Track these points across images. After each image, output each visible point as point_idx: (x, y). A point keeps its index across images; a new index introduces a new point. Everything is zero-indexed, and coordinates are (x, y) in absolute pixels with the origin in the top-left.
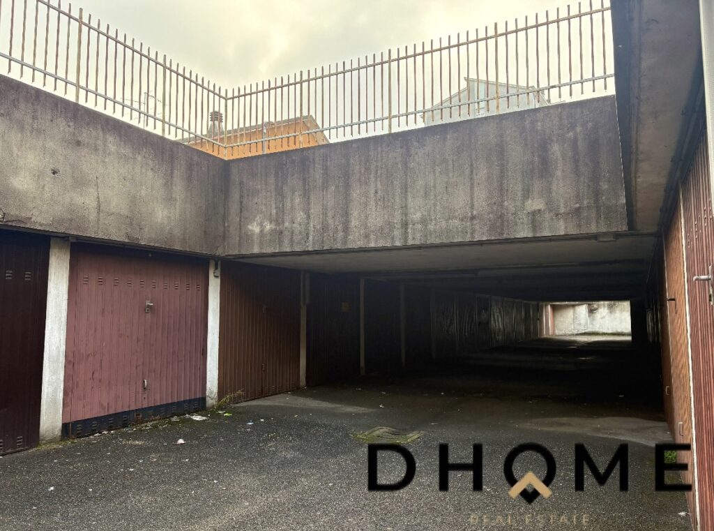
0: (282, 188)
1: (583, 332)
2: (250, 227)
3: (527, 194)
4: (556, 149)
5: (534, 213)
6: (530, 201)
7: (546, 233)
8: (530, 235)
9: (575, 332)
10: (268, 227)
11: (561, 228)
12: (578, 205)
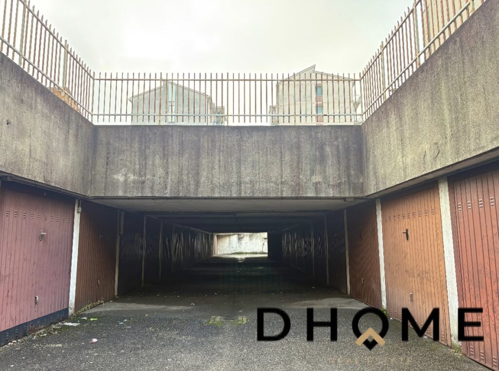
0: (145, 151)
1: (235, 252)
2: (115, 176)
3: (313, 172)
4: (328, 149)
5: (316, 184)
6: (314, 177)
7: (323, 195)
8: (314, 196)
9: (230, 253)
10: (132, 177)
11: (331, 193)
12: (339, 181)
